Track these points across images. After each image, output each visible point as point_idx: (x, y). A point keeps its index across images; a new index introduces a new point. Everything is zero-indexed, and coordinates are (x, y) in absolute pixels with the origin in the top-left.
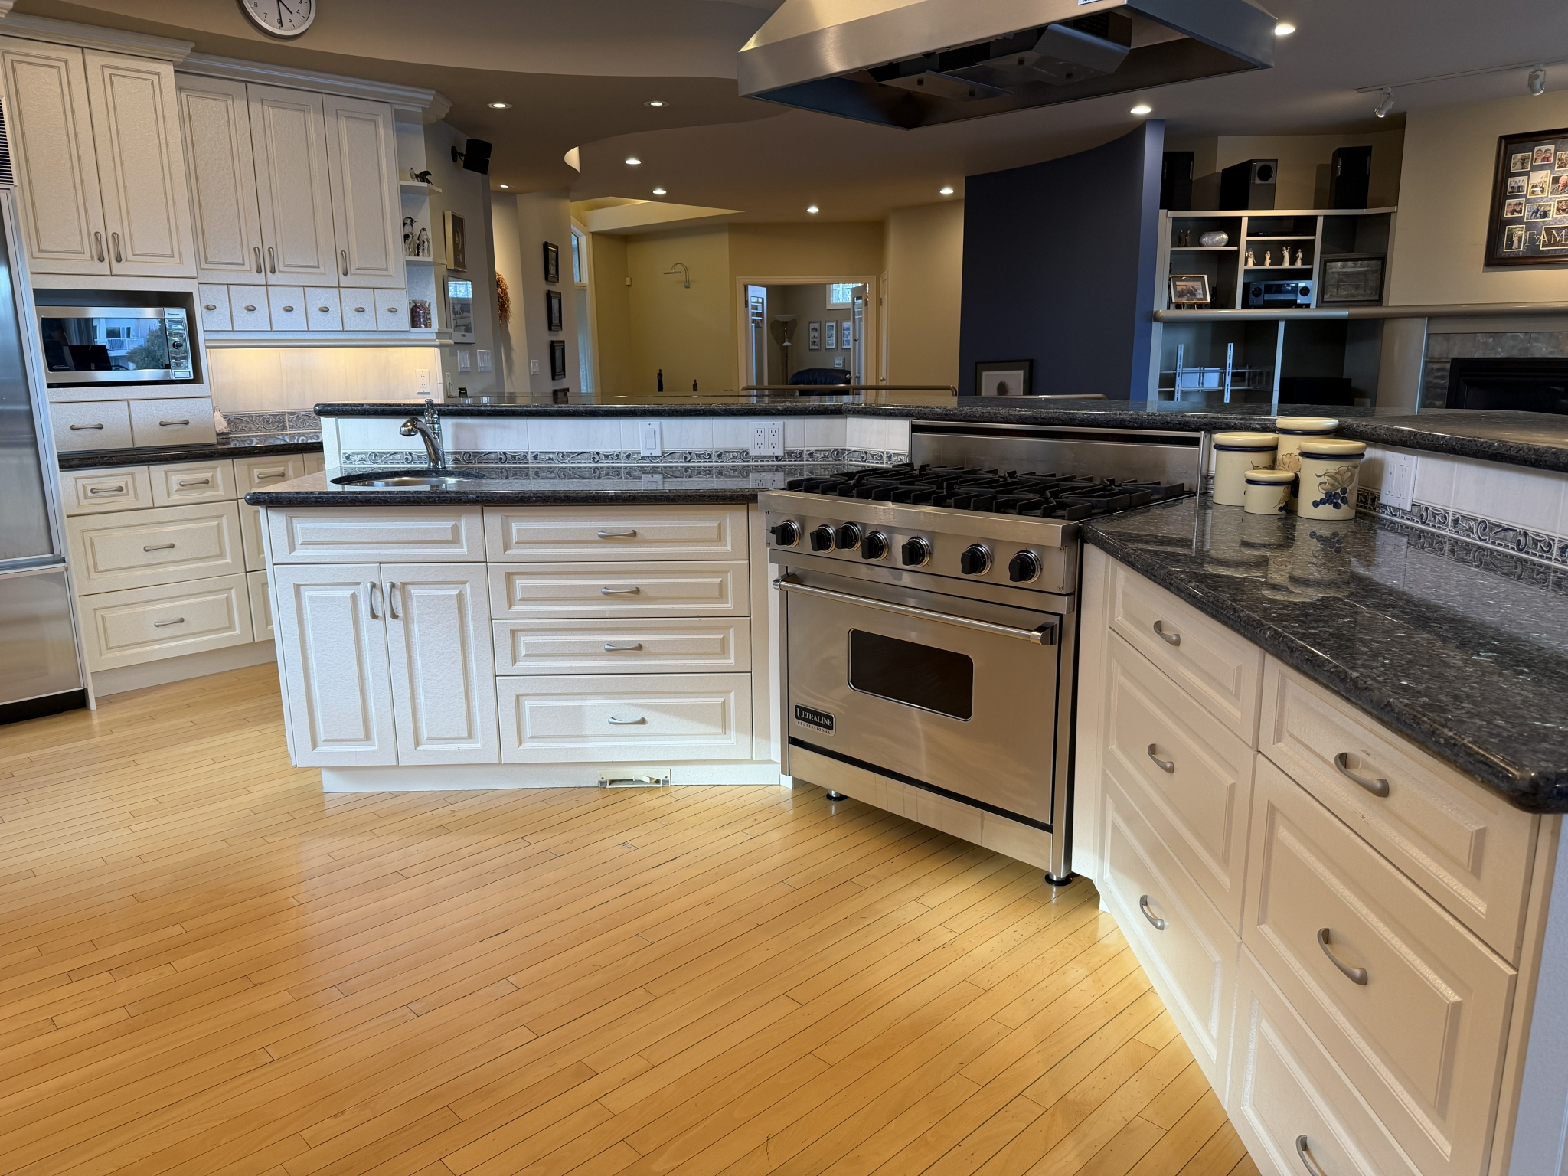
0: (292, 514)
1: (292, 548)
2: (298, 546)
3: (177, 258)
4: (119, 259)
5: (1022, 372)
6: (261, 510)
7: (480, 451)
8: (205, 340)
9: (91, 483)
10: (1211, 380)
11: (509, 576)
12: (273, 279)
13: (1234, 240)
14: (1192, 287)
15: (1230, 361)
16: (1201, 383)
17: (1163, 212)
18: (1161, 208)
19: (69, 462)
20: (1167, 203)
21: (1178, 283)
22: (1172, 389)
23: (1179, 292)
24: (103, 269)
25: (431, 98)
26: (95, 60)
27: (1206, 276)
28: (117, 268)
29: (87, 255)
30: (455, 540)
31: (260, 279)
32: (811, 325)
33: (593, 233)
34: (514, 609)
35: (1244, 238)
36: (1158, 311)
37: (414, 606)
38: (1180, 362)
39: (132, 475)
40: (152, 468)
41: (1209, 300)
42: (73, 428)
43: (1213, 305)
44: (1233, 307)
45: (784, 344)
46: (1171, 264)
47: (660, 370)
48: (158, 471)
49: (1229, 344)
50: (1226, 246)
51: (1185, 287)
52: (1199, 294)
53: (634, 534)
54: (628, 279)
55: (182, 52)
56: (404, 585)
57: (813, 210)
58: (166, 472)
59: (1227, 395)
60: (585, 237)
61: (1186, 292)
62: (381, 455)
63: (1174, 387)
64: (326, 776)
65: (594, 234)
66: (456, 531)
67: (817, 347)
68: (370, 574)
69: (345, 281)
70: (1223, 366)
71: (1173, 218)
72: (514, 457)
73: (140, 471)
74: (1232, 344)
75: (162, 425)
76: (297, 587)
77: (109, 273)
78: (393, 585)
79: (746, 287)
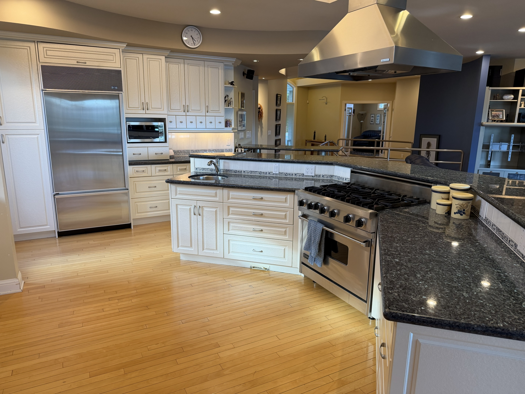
0: (177, 186)
1: (176, 195)
2: (177, 194)
3: (162, 109)
4: (148, 109)
5: (436, 139)
6: (169, 184)
7: (230, 169)
8: (168, 130)
9: (136, 169)
10: (504, 147)
11: (229, 207)
12: (188, 114)
13: (516, 97)
14: (498, 114)
15: (512, 141)
16: (500, 148)
17: (488, 88)
18: (487, 86)
19: (132, 163)
20: (489, 84)
21: (492, 112)
22: (488, 150)
23: (493, 116)
24: (144, 112)
25: (235, 60)
26: (145, 56)
27: (504, 110)
28: (147, 112)
29: (140, 109)
30: (216, 196)
31: (184, 114)
32: (371, 115)
34: (229, 216)
35: (520, 97)
36: (483, 123)
37: (205, 212)
38: (492, 140)
39: (147, 167)
40: (152, 165)
41: (504, 119)
42: (134, 154)
43: (506, 121)
44: (514, 122)
45: (361, 122)
46: (489, 106)
47: (315, 131)
48: (153, 166)
49: (512, 135)
50: (513, 99)
51: (495, 114)
52: (501, 117)
53: (262, 198)
54: (308, 101)
55: (167, 53)
56: (202, 207)
58: (155, 167)
59: (510, 153)
60: (295, 88)
61: (495, 116)
62: (205, 169)
63: (489, 149)
64: (181, 255)
65: (298, 87)
66: (216, 193)
67: (373, 123)
68: (194, 203)
69: (207, 114)
70: (509, 142)
71: (492, 90)
72: (238, 171)
73: (149, 166)
74: (514, 135)
75: (156, 154)
76: (177, 205)
77: (145, 113)
78: (200, 207)
79: (346, 105)
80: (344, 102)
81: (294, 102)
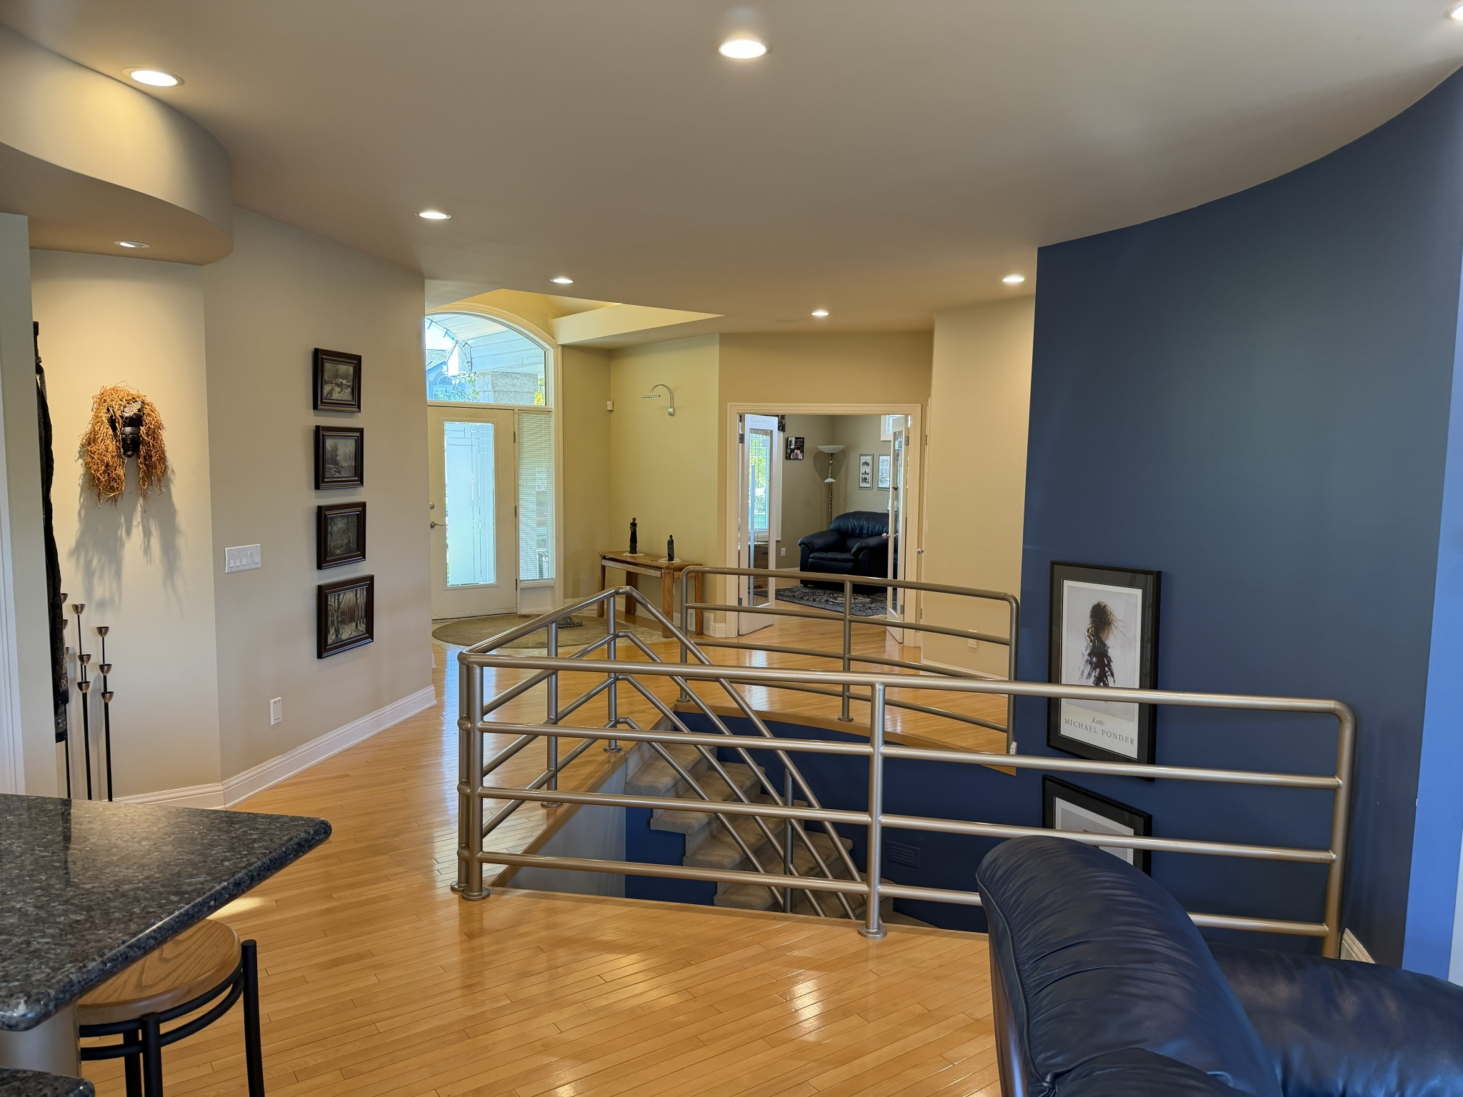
5: (1138, 593)
32: (862, 458)
33: (563, 346)
45: (826, 481)
47: (634, 519)
54: (609, 403)
57: (821, 313)
60: (552, 350)
65: (565, 347)
67: (868, 485)
79: (741, 418)
80: (733, 409)
81: (552, 405)
